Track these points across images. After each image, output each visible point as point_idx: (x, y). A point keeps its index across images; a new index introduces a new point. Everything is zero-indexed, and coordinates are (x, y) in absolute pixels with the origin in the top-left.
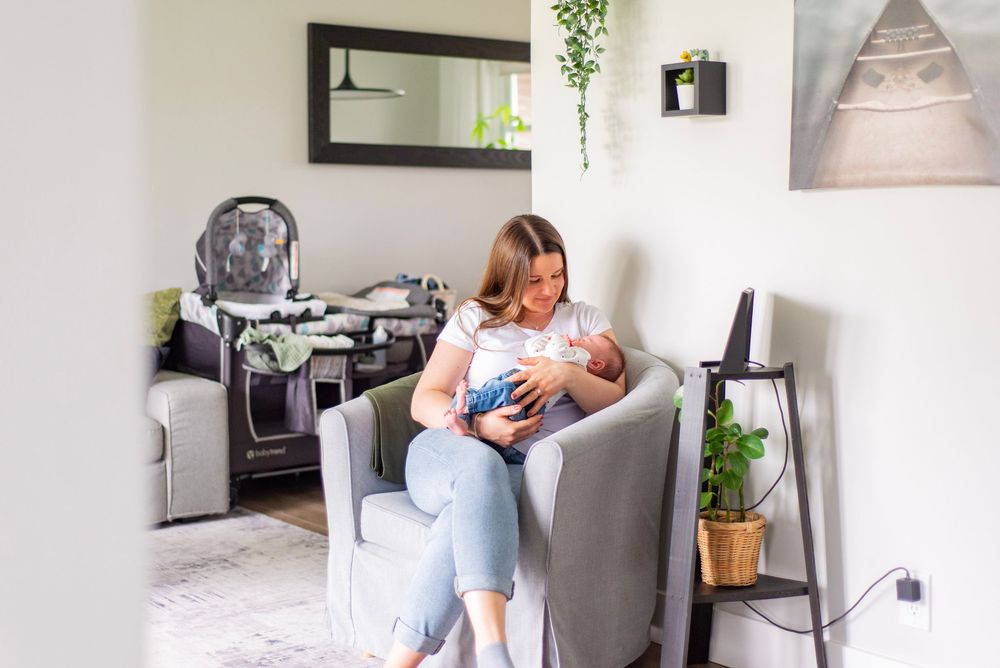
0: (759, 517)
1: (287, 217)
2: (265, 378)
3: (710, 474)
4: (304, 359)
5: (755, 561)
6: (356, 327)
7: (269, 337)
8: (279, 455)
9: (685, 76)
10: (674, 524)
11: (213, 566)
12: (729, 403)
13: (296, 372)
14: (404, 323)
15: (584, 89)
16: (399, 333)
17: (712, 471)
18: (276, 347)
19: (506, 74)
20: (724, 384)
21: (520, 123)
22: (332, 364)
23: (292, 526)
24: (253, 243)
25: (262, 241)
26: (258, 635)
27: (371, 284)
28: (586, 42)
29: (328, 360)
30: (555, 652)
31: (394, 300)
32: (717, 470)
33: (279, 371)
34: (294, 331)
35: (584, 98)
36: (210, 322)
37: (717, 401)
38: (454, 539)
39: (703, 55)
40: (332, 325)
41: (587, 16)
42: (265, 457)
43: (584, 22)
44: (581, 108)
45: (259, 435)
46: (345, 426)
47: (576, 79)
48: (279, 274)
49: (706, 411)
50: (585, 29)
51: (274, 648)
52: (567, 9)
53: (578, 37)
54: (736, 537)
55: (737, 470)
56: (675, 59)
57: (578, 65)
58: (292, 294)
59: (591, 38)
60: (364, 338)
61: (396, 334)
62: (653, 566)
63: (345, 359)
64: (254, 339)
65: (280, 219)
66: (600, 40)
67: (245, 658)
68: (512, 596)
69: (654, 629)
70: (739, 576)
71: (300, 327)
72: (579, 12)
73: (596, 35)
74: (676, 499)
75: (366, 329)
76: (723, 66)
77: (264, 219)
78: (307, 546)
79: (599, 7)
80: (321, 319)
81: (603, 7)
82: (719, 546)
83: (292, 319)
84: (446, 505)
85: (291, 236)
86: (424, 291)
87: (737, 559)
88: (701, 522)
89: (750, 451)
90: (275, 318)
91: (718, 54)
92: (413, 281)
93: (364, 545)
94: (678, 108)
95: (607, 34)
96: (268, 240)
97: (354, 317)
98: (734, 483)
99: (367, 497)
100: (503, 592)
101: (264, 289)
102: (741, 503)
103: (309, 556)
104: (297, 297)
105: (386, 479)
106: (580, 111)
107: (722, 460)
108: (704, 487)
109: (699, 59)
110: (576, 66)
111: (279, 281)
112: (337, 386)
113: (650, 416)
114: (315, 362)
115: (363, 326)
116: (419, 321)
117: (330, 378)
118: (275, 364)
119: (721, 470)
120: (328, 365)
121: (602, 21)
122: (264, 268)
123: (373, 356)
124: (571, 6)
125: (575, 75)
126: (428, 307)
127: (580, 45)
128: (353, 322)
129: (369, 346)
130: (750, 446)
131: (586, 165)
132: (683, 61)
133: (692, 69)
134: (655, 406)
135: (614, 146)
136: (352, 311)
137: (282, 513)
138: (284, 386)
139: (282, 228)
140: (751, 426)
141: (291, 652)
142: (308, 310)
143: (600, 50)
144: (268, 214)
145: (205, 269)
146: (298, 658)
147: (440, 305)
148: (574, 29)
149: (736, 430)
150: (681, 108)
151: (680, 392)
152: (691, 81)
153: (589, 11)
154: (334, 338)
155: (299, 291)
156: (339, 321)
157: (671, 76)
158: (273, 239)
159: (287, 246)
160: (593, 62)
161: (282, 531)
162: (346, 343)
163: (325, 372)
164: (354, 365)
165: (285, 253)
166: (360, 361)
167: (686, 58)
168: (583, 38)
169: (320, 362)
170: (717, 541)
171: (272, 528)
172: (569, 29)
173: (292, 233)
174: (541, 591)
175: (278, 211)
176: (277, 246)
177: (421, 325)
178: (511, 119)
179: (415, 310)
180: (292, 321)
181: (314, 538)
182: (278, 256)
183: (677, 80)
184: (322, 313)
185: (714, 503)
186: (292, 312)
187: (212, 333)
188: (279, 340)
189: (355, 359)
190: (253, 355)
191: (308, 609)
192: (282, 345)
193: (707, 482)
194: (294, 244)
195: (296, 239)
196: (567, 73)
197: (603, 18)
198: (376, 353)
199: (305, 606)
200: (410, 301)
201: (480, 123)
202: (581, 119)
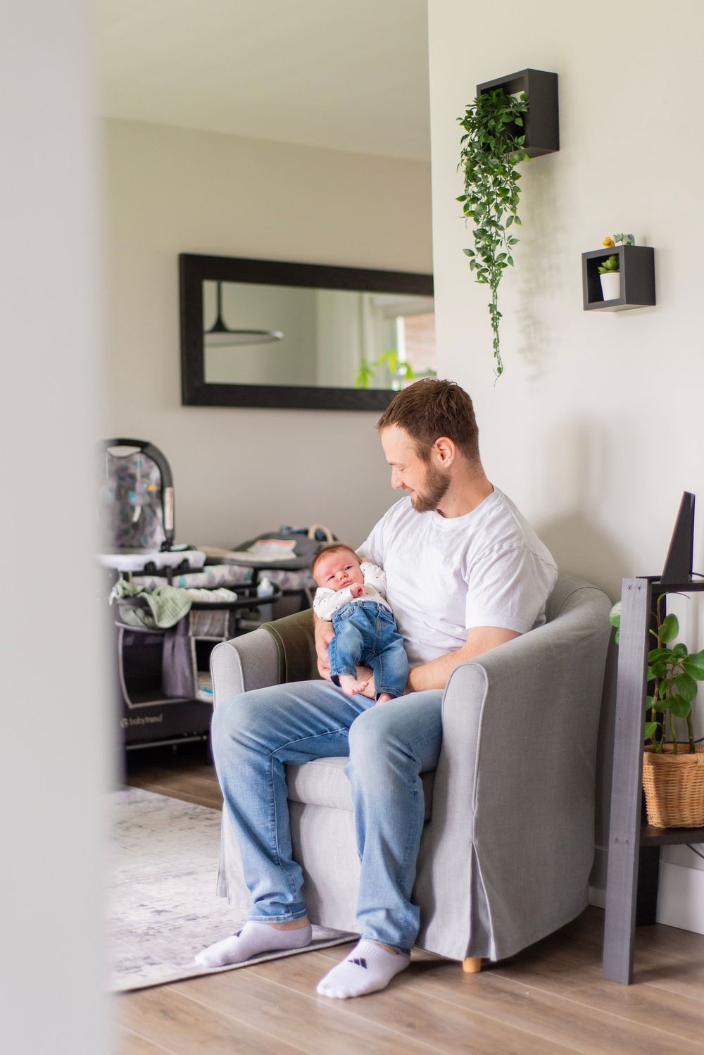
1: (160, 461)
2: (140, 636)
3: (653, 701)
4: (183, 613)
6: (238, 579)
7: (144, 590)
8: (155, 724)
9: (608, 263)
10: (615, 757)
12: (672, 617)
13: (173, 630)
14: (293, 576)
15: (496, 287)
16: (286, 587)
17: (655, 697)
18: (152, 601)
19: (391, 317)
20: (664, 599)
21: (409, 370)
22: (213, 619)
23: (172, 799)
24: (123, 491)
25: (133, 489)
26: (143, 905)
27: (251, 537)
28: (497, 234)
29: (209, 615)
30: (485, 906)
31: (281, 551)
32: (661, 697)
33: (154, 627)
34: (170, 583)
35: (495, 297)
37: (658, 618)
39: (628, 240)
40: (212, 577)
41: (497, 206)
42: (139, 726)
43: (493, 212)
44: (493, 307)
45: (133, 702)
46: (239, 662)
47: (486, 274)
48: (151, 524)
49: (647, 631)
50: (495, 219)
51: (162, 918)
52: (475, 200)
53: (487, 228)
54: (686, 771)
55: (685, 694)
57: (489, 260)
58: (167, 546)
59: (502, 229)
60: (247, 592)
61: (283, 587)
62: (590, 813)
63: (227, 616)
64: (127, 592)
65: (152, 463)
66: (512, 231)
67: (130, 928)
69: (591, 889)
70: (690, 816)
71: (177, 580)
72: (489, 202)
73: (507, 227)
74: (617, 729)
75: (249, 582)
76: (650, 252)
77: (135, 464)
78: (191, 818)
79: (510, 195)
80: (200, 570)
81: (514, 195)
82: (667, 782)
83: (168, 571)
85: (165, 481)
86: (311, 541)
87: (687, 796)
88: (646, 755)
89: (698, 672)
90: (150, 569)
91: (645, 240)
92: (299, 532)
94: (603, 300)
95: (520, 223)
96: (140, 487)
97: (236, 568)
98: (682, 710)
101: (135, 543)
102: (690, 733)
103: (194, 828)
104: (173, 548)
106: (491, 311)
107: (666, 684)
108: (648, 717)
109: (624, 243)
110: (486, 260)
111: (152, 534)
113: (583, 638)
114: (194, 617)
115: (246, 579)
117: (211, 635)
118: (151, 619)
119: (665, 696)
120: (208, 622)
121: (514, 210)
122: (136, 518)
123: (257, 611)
124: (479, 195)
125: (485, 270)
127: (491, 236)
128: (235, 574)
129: (252, 600)
130: (699, 666)
131: (500, 370)
132: (607, 247)
133: (617, 255)
134: (589, 628)
135: (530, 350)
136: (233, 562)
137: (161, 788)
138: (160, 647)
139: (155, 474)
140: (698, 646)
141: (181, 922)
142: (185, 561)
143: (512, 241)
144: (140, 458)
146: (189, 927)
148: (482, 219)
149: (682, 651)
150: (605, 300)
151: (616, 610)
152: (616, 268)
153: (499, 200)
154: (215, 591)
155: (175, 542)
156: (219, 572)
157: (593, 265)
158: (145, 485)
159: (161, 494)
160: (504, 255)
161: (162, 804)
162: (228, 596)
163: (206, 629)
164: (237, 621)
165: (159, 501)
166: (243, 618)
167: (609, 244)
168: (494, 229)
169: (199, 617)
170: (665, 776)
171: (150, 802)
172: (477, 220)
173: (166, 478)
174: (468, 834)
175: (151, 454)
176: (149, 493)
178: (398, 366)
179: (302, 561)
180: (168, 573)
181: (198, 810)
182: (150, 506)
183: (600, 268)
184: (200, 565)
185: (659, 733)
186: (168, 564)
188: (155, 593)
189: (238, 616)
190: (126, 611)
191: (195, 879)
192: (158, 598)
193: (650, 710)
194: (168, 491)
195: (171, 485)
196: (476, 270)
197: (514, 207)
198: (262, 608)
199: (195, 876)
200: (297, 552)
201: (365, 371)
202: (493, 319)
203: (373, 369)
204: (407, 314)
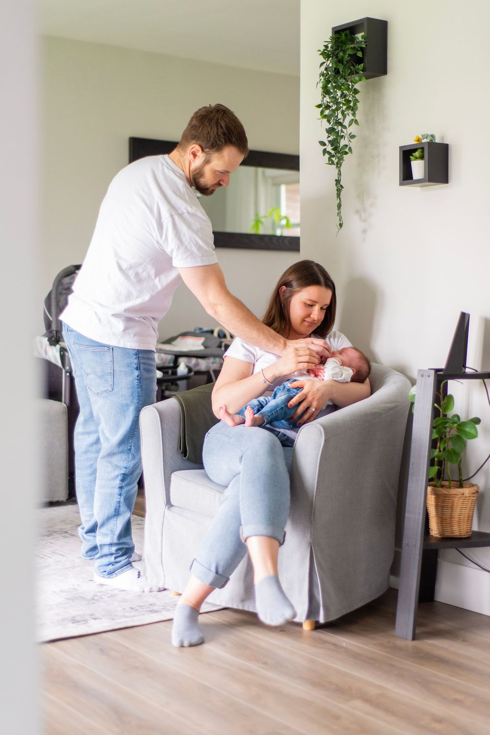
0: (473, 485)
3: (436, 452)
5: (470, 519)
6: (164, 363)
9: (417, 154)
10: (409, 489)
11: (56, 535)
12: (451, 397)
14: (201, 361)
15: (340, 167)
16: (197, 369)
17: (437, 450)
19: (277, 185)
20: (447, 383)
21: (288, 221)
27: (175, 335)
28: (342, 131)
30: (318, 587)
31: (194, 344)
32: (442, 450)
35: (340, 174)
36: (55, 357)
37: (441, 396)
38: (240, 498)
39: (431, 138)
41: (343, 112)
43: (340, 116)
44: (338, 182)
46: (159, 419)
47: (333, 159)
49: (433, 405)
50: (341, 121)
51: (103, 589)
52: (328, 107)
53: (336, 127)
54: (456, 500)
55: (457, 449)
56: (410, 141)
57: (335, 149)
59: (345, 127)
60: (170, 372)
61: (194, 369)
62: (392, 526)
66: (352, 129)
67: (82, 595)
68: (284, 541)
69: (392, 578)
70: (458, 530)
72: (337, 109)
73: (349, 126)
74: (411, 470)
75: (172, 365)
76: (446, 147)
79: (352, 104)
81: (355, 104)
82: (443, 507)
84: (235, 476)
86: (215, 338)
87: (456, 516)
88: (429, 488)
89: (467, 434)
91: (442, 138)
92: (207, 332)
93: (173, 509)
94: (413, 179)
95: (358, 124)
97: (163, 355)
98: (454, 458)
99: (175, 473)
100: (277, 539)
102: (460, 475)
105: (189, 459)
106: (337, 184)
107: (446, 441)
108: (432, 463)
109: (428, 140)
113: (390, 409)
115: (169, 363)
116: (211, 360)
119: (444, 449)
121: (354, 115)
123: (177, 385)
124: (331, 104)
125: (333, 156)
126: (218, 349)
127: (338, 133)
128: (164, 360)
129: (174, 377)
130: (467, 430)
131: (341, 225)
132: (416, 143)
133: (423, 148)
134: (394, 402)
135: (363, 211)
136: (161, 351)
140: (468, 416)
141: (116, 592)
143: (353, 137)
145: (51, 319)
148: (332, 121)
149: (456, 419)
150: (414, 179)
151: (413, 391)
152: (422, 157)
153: (344, 107)
157: (407, 155)
160: (347, 146)
164: (163, 391)
166: (167, 389)
167: (418, 141)
168: (340, 128)
170: (442, 503)
172: (329, 121)
174: (308, 538)
177: (213, 363)
178: (281, 219)
179: (208, 351)
183: (411, 157)
185: (440, 474)
187: (56, 366)
189: (164, 388)
193: (434, 458)
196: (327, 156)
197: (355, 113)
198: (179, 382)
200: (205, 345)
201: (258, 221)
202: (337, 190)
203: (263, 220)
204: (287, 183)
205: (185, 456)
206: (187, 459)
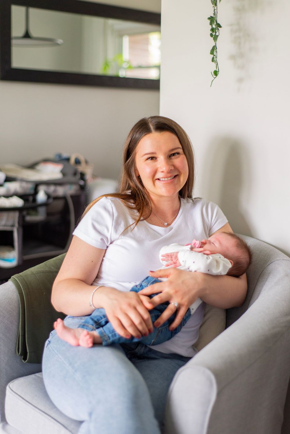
6: (25, 191)
14: (59, 188)
16: (55, 195)
22: (8, 217)
27: (37, 160)
31: (53, 172)
35: (215, 11)
40: (8, 190)
60: (31, 198)
61: (53, 195)
75: (32, 192)
86: (72, 166)
92: (65, 159)
97: (24, 184)
106: (211, 24)
112: (11, 233)
115: (30, 190)
116: (68, 186)
117: (7, 226)
120: (6, 218)
123: (37, 210)
126: (74, 177)
128: (23, 188)
129: (34, 204)
131: (216, 73)
136: (22, 180)
147: (82, 176)
154: (10, 199)
156: (13, 186)
162: (17, 202)
163: (3, 223)
164: (24, 217)
166: (28, 215)
177: (70, 189)
179: (66, 179)
184: (2, 182)
189: (25, 214)
198: (39, 209)
200: (63, 172)
201: (106, 64)
202: (212, 30)
203: (110, 64)
204: (131, 34)
205: (25, 359)
206: (27, 362)
